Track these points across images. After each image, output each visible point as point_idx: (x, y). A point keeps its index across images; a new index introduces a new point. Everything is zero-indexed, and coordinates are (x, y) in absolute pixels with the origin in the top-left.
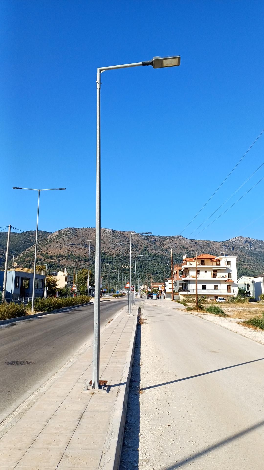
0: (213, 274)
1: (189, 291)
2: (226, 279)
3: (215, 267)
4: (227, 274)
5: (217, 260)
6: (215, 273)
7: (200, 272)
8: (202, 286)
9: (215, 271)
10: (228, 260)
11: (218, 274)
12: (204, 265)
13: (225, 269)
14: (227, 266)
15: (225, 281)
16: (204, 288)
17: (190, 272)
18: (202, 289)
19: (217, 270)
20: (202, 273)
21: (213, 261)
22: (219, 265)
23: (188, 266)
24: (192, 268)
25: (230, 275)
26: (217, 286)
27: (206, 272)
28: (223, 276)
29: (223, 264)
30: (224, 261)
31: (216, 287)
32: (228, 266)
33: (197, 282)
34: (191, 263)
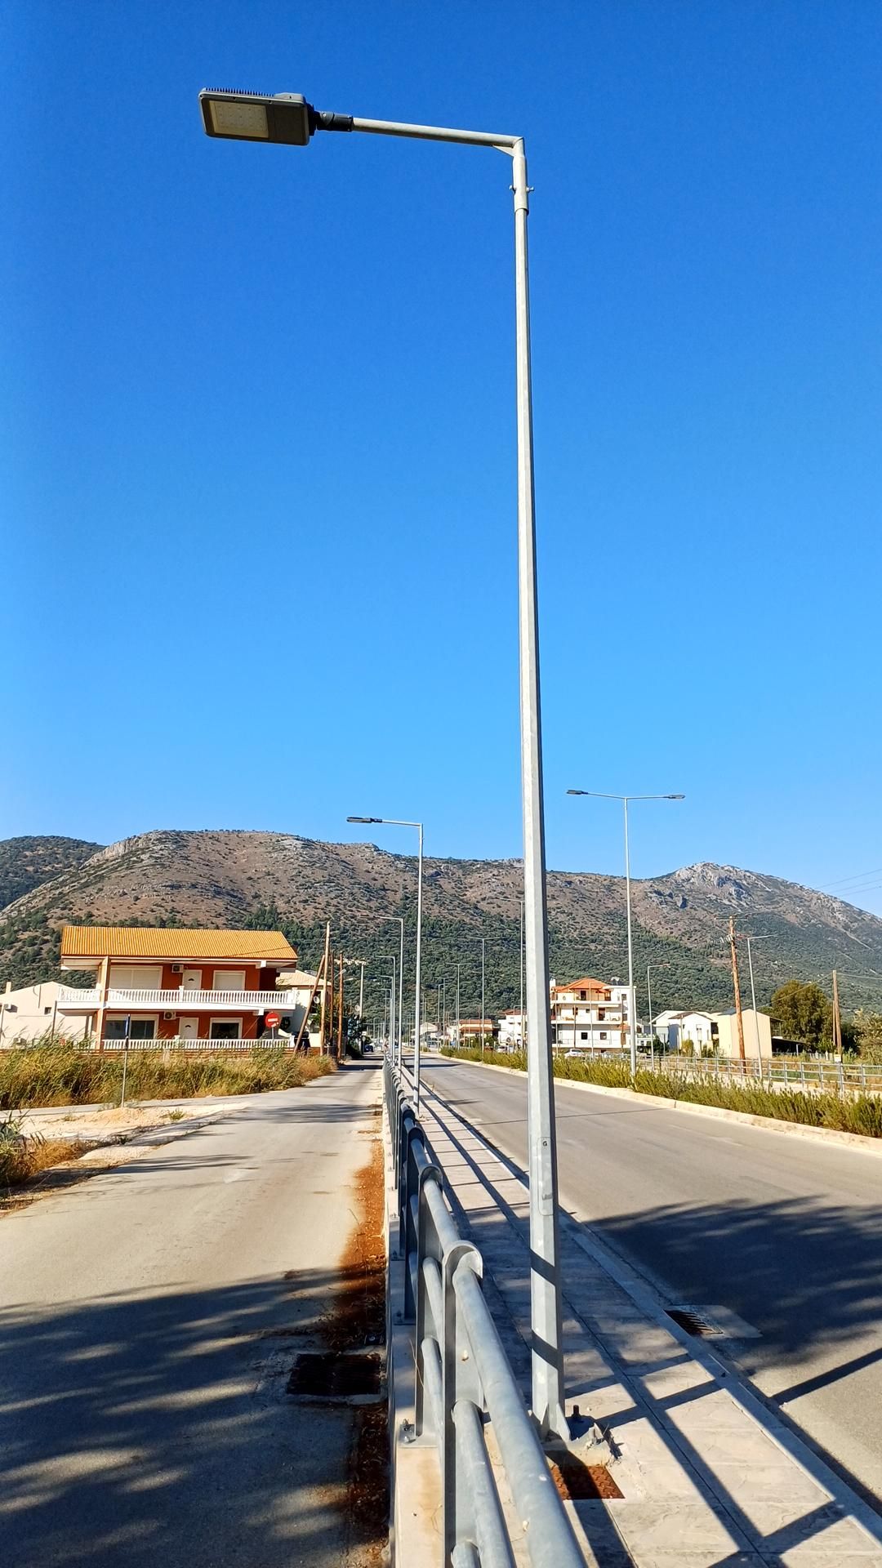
0: (600, 1015)
1: (560, 1042)
2: (619, 1023)
3: (603, 1004)
4: (620, 1015)
5: (606, 990)
6: (602, 1012)
7: (579, 1011)
8: (582, 1033)
9: (603, 1009)
10: (624, 992)
11: (607, 1015)
12: (585, 1000)
13: (617, 1006)
14: (621, 1001)
15: (618, 1026)
16: (584, 1036)
17: (562, 1011)
18: (582, 1038)
19: (605, 1009)
20: (581, 1012)
21: (600, 992)
22: (608, 999)
23: (560, 1001)
24: (565, 1005)
25: (625, 1017)
26: (605, 1034)
27: (588, 1010)
29: (615, 1001)
30: (617, 992)
31: (603, 1036)
32: (623, 1001)
33: (576, 1027)
34: (565, 994)
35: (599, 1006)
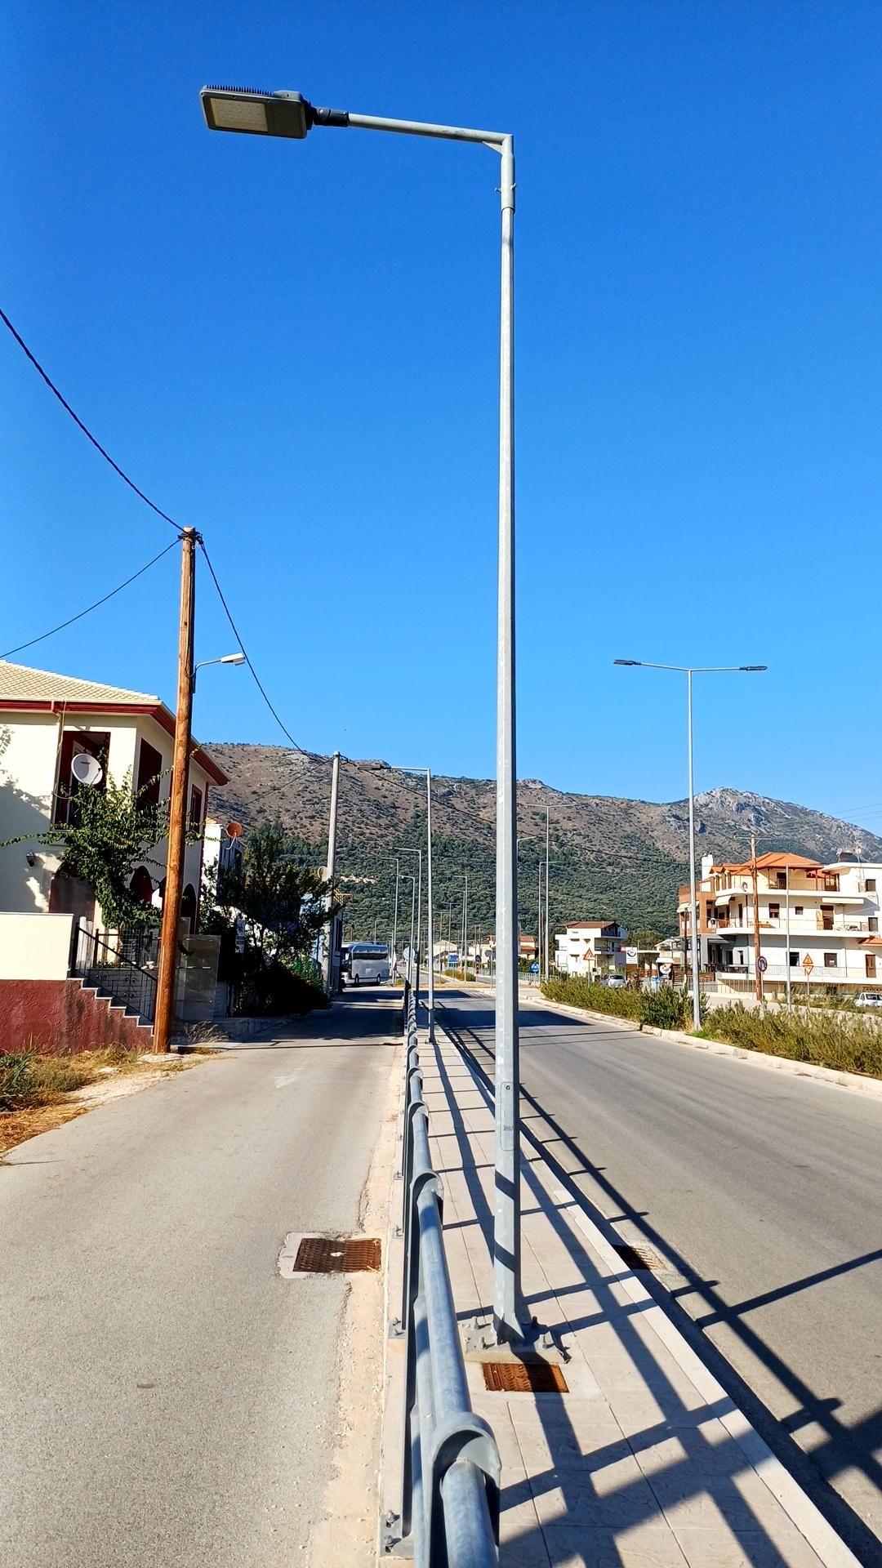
0: (824, 918)
1: (746, 970)
2: (866, 934)
3: (829, 898)
4: (865, 919)
5: (823, 872)
7: (782, 911)
8: (789, 954)
9: (825, 908)
10: (869, 874)
11: (838, 918)
12: (788, 888)
13: (861, 901)
14: (864, 894)
15: (862, 940)
16: (794, 960)
18: (787, 965)
19: (832, 907)
20: (786, 913)
21: (814, 876)
22: (834, 888)
23: (736, 889)
25: (873, 924)
26: (834, 956)
27: (799, 909)
28: (853, 924)
29: (852, 887)
30: (851, 878)
31: (830, 959)
32: (869, 893)
34: (745, 879)
35: (825, 901)
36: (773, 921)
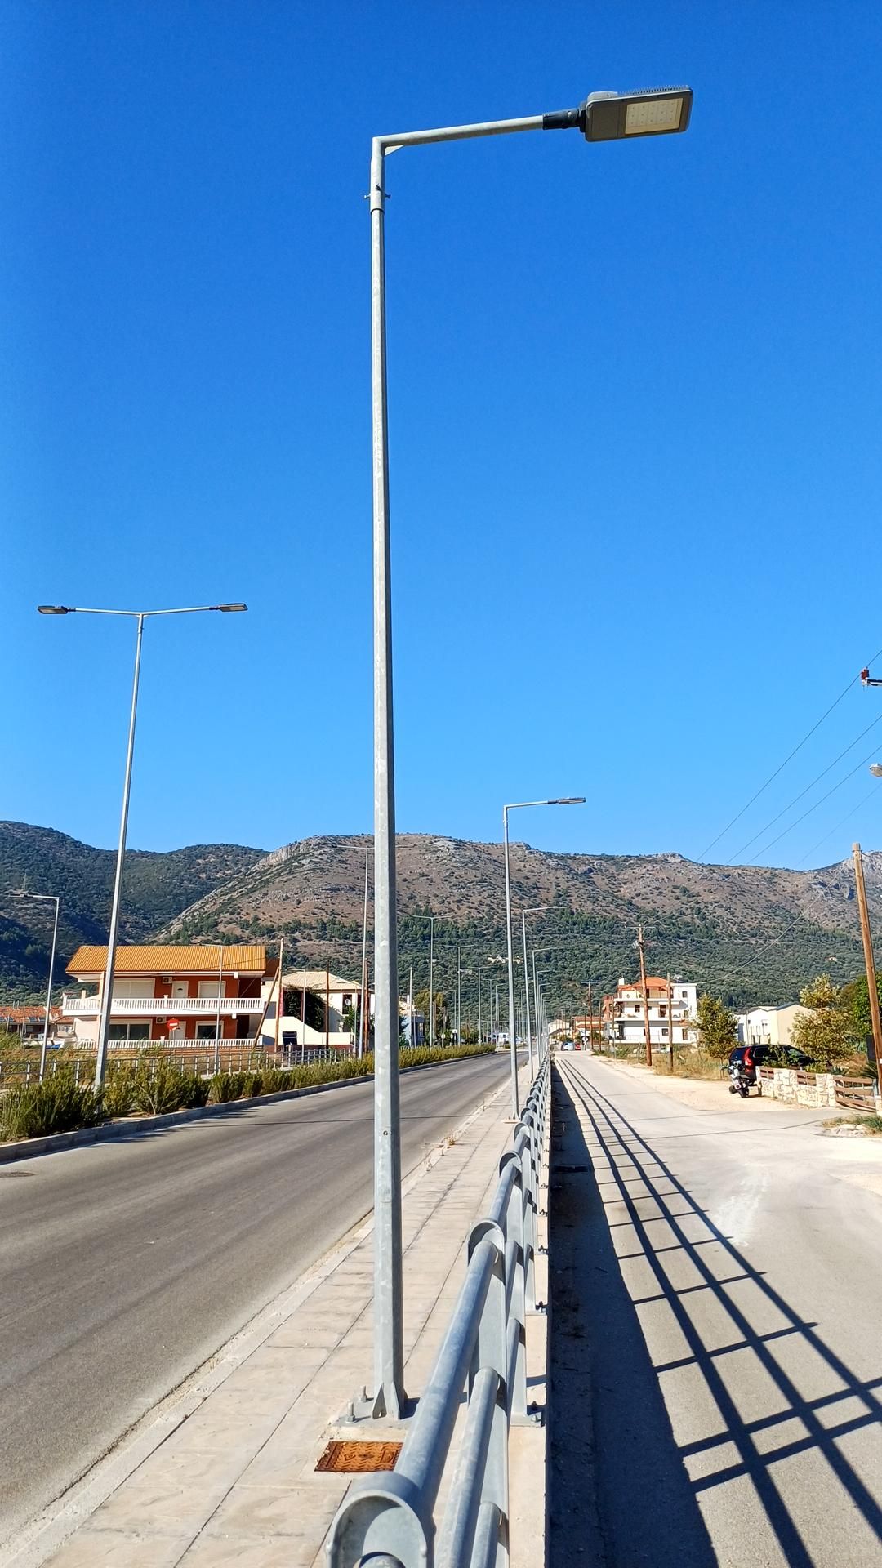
0: (661, 1011)
2: (681, 1019)
3: (664, 1001)
4: (682, 1011)
5: (668, 987)
6: (662, 1009)
8: (644, 1030)
9: (662, 1006)
10: (685, 990)
11: (669, 1012)
12: (648, 997)
13: (679, 1003)
14: (682, 998)
15: (679, 1022)
16: (647, 1032)
17: (627, 1008)
19: (667, 1006)
20: (643, 1009)
21: (663, 990)
22: (671, 996)
23: (624, 999)
24: (627, 1002)
25: (686, 1014)
26: (667, 1030)
27: (650, 1008)
28: (676, 1014)
30: (678, 989)
32: (685, 999)
34: (629, 993)
35: (661, 1003)
36: (636, 1014)
